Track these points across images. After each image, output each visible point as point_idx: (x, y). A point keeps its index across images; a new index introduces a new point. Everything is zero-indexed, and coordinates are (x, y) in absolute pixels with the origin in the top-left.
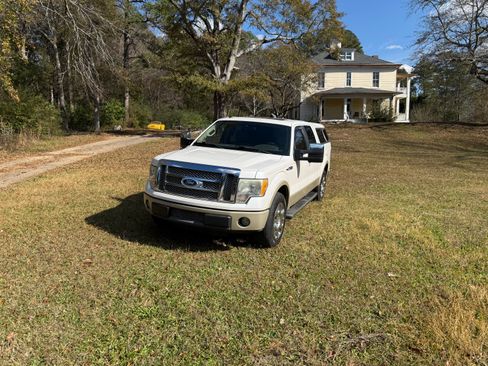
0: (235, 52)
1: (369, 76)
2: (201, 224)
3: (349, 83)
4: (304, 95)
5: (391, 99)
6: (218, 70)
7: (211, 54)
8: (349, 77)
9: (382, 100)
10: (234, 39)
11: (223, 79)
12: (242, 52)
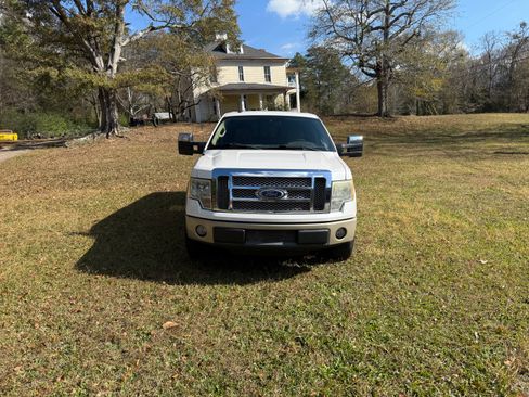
0: (119, 39)
1: (261, 70)
2: (292, 245)
3: (242, 78)
4: (197, 92)
5: (285, 95)
6: (99, 61)
7: (89, 41)
8: (241, 70)
9: (275, 96)
10: (117, 24)
11: (108, 72)
12: (128, 40)
